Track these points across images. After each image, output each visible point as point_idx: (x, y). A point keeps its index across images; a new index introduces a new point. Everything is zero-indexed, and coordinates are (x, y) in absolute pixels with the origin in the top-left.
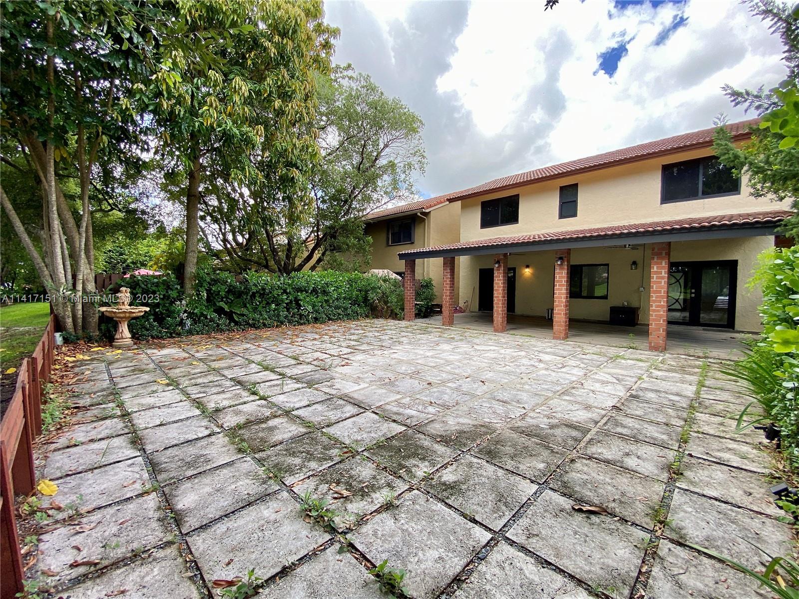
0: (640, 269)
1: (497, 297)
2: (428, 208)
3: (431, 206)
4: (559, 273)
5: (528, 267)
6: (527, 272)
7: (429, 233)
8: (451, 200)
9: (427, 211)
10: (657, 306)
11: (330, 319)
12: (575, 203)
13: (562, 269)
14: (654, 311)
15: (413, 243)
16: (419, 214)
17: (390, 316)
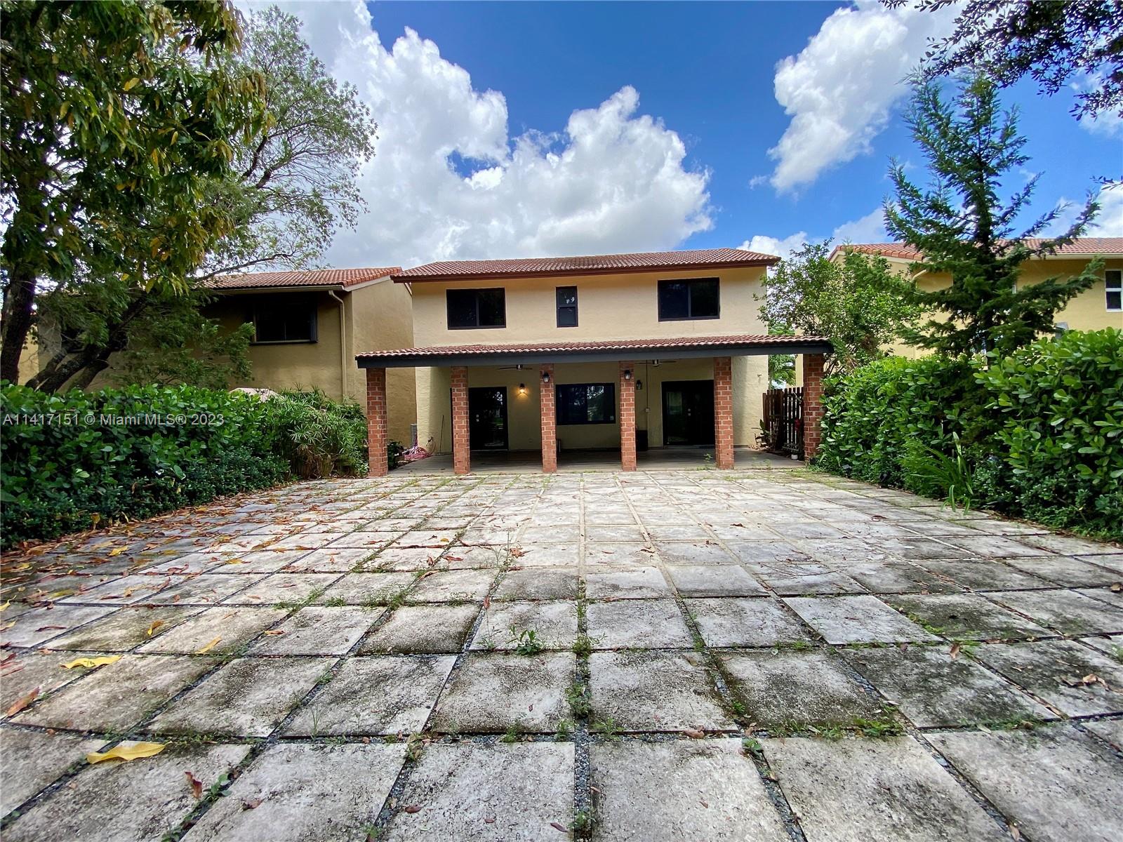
0: (644, 390)
1: (546, 424)
2: (349, 284)
3: (352, 283)
4: (626, 390)
5: (522, 386)
6: (522, 392)
7: (349, 327)
8: (397, 279)
9: (347, 289)
10: (725, 423)
11: (220, 492)
12: (574, 309)
13: (629, 385)
14: (723, 428)
15: (315, 342)
16: (331, 293)
17: (333, 473)
